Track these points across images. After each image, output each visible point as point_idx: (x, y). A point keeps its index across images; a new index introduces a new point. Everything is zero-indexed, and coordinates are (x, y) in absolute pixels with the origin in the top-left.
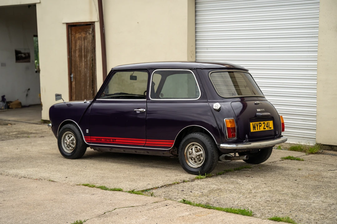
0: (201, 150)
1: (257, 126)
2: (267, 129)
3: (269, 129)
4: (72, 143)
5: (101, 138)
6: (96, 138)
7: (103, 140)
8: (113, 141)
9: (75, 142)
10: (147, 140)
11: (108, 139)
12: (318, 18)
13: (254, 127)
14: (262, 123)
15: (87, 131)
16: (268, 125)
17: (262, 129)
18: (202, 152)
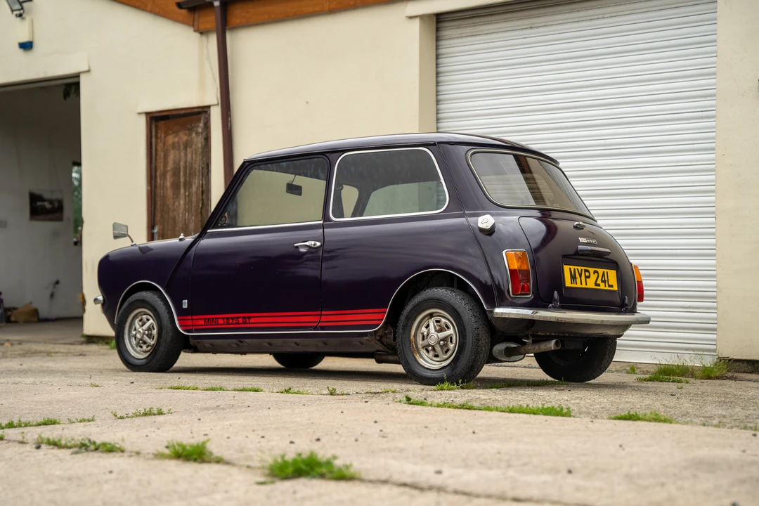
0: (448, 328)
1: (580, 275)
2: (602, 286)
3: (607, 288)
4: (148, 335)
5: (216, 318)
6: (205, 319)
7: (221, 321)
8: (244, 323)
9: (155, 332)
10: (323, 313)
11: (233, 318)
12: (715, 74)
13: (573, 278)
14: (591, 270)
15: (185, 304)
16: (606, 279)
17: (591, 284)
18: (451, 331)
